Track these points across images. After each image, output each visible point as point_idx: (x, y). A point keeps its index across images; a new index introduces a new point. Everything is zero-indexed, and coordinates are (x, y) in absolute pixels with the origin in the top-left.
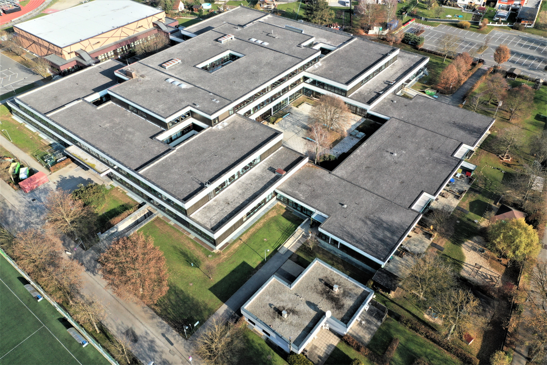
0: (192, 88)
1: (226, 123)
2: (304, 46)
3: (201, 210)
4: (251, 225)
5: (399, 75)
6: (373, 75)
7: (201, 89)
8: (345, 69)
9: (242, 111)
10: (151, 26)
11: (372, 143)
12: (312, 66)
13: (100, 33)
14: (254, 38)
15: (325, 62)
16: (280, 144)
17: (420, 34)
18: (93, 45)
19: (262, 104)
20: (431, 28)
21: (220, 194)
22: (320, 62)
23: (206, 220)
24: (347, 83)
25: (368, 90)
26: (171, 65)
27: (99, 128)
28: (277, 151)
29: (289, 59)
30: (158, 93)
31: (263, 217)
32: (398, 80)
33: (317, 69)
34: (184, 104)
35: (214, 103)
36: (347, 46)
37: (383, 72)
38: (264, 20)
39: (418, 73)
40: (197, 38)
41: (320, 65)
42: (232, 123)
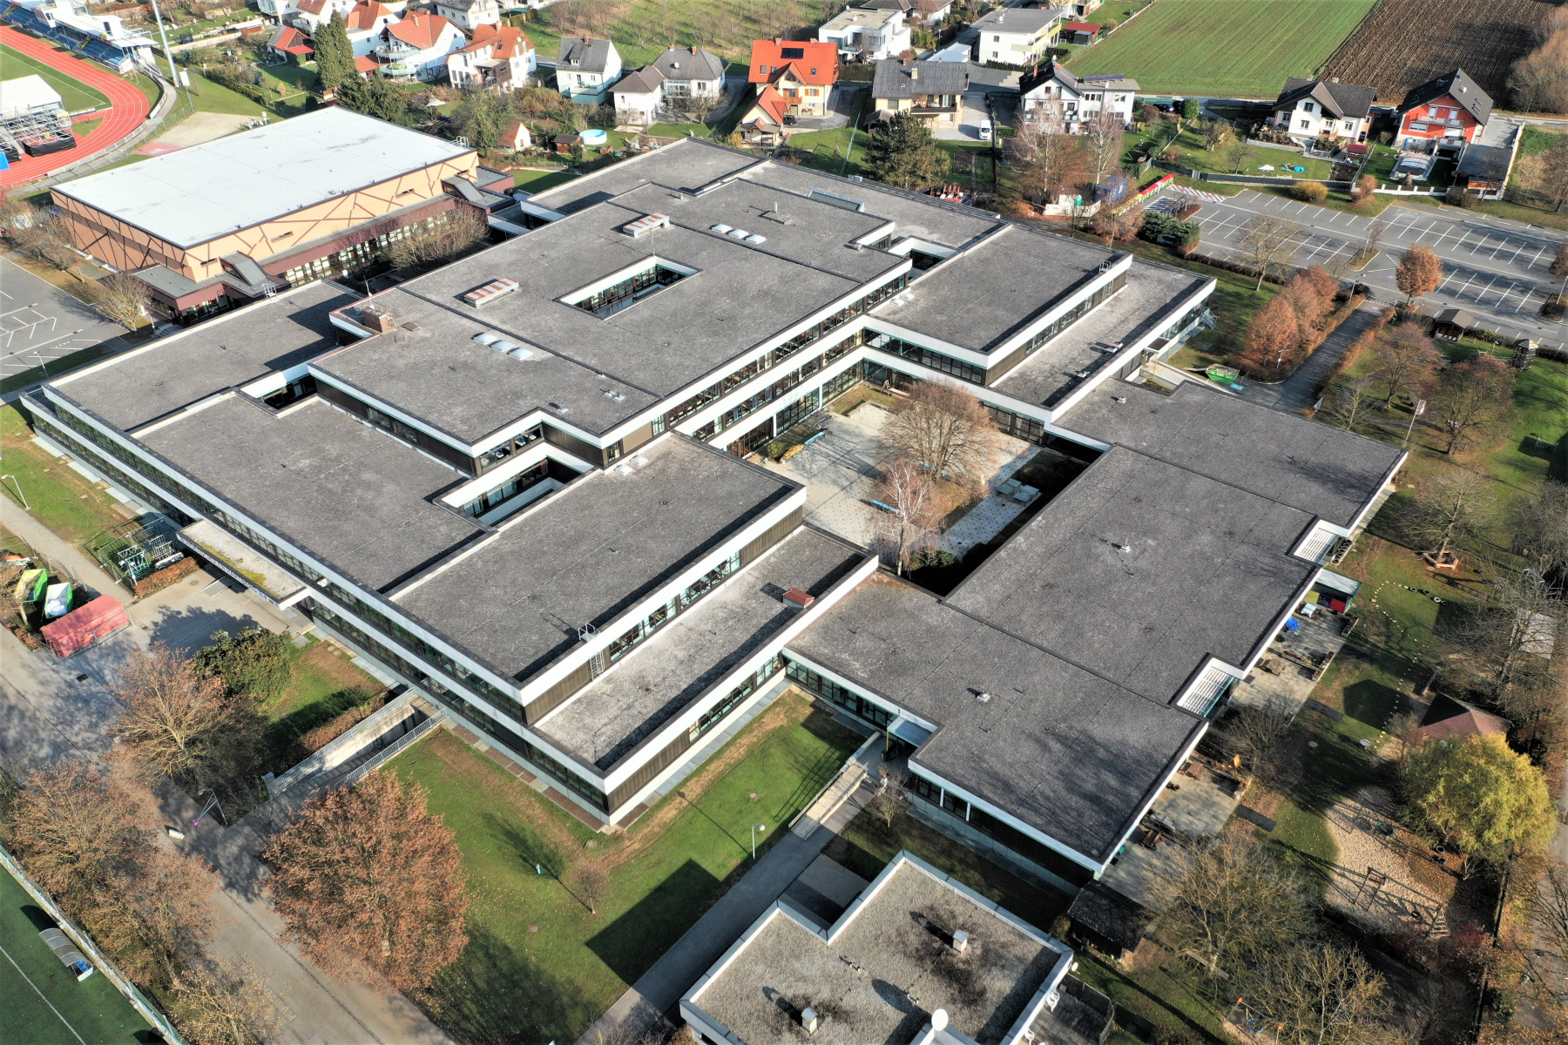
0: (548, 359)
1: (642, 458)
2: (864, 246)
3: (566, 709)
4: (711, 753)
5: (1132, 326)
6: (1060, 325)
7: (572, 364)
8: (980, 311)
9: (690, 427)
10: (438, 191)
11: (1060, 516)
12: (888, 302)
13: (292, 209)
14: (725, 223)
15: (923, 291)
16: (796, 518)
17: (1187, 214)
18: (273, 240)
19: (748, 407)
20: (1219, 199)
21: (623, 661)
22: (909, 290)
23: (581, 736)
24: (987, 349)
25: (1047, 367)
26: (489, 297)
27: (281, 471)
28: (789, 537)
29: (823, 281)
30: (452, 375)
31: (747, 729)
32: (1129, 340)
33: (901, 310)
34: (524, 405)
35: (611, 401)
36: (985, 248)
37: (1089, 319)
38: (754, 174)
39: (1185, 322)
40: (565, 222)
41: (911, 297)
42: (659, 458)
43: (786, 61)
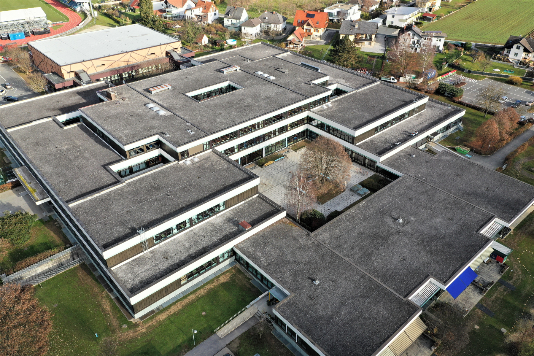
0: (171, 115)
1: (196, 158)
2: (313, 84)
3: (129, 262)
4: (192, 290)
5: (424, 125)
6: (392, 122)
7: (179, 118)
8: (358, 113)
9: (221, 148)
10: (164, 55)
11: (374, 202)
12: (320, 106)
14: (261, 71)
15: (336, 104)
16: (255, 189)
17: (460, 86)
18: (97, 67)
19: (252, 142)
20: (475, 81)
21: (161, 244)
22: (330, 103)
23: (130, 276)
24: (356, 128)
25: (383, 139)
26: (158, 91)
27: (55, 149)
28: (251, 198)
29: (292, 95)
30: (131, 118)
31: (211, 281)
32: (422, 131)
33: (325, 110)
34: (153, 132)
35: (188, 134)
36: (367, 89)
37: (406, 121)
38: (283, 56)
39: (448, 127)
40: (200, 66)
41: (330, 105)
42: (204, 159)
43: (307, 19)
